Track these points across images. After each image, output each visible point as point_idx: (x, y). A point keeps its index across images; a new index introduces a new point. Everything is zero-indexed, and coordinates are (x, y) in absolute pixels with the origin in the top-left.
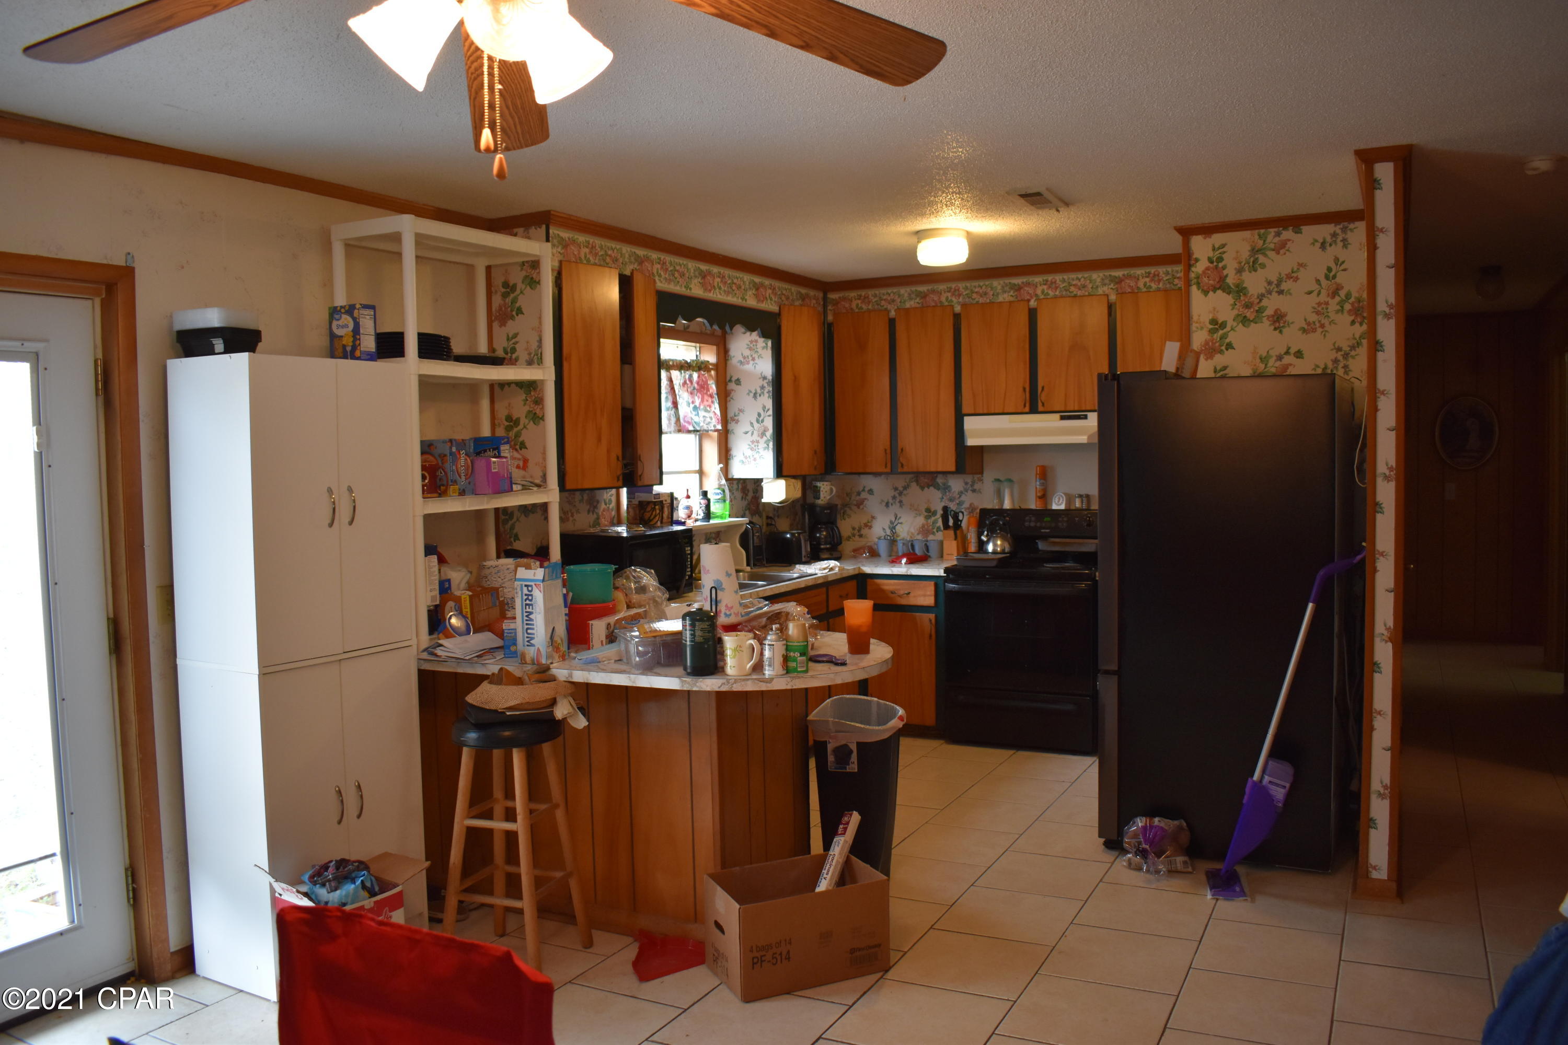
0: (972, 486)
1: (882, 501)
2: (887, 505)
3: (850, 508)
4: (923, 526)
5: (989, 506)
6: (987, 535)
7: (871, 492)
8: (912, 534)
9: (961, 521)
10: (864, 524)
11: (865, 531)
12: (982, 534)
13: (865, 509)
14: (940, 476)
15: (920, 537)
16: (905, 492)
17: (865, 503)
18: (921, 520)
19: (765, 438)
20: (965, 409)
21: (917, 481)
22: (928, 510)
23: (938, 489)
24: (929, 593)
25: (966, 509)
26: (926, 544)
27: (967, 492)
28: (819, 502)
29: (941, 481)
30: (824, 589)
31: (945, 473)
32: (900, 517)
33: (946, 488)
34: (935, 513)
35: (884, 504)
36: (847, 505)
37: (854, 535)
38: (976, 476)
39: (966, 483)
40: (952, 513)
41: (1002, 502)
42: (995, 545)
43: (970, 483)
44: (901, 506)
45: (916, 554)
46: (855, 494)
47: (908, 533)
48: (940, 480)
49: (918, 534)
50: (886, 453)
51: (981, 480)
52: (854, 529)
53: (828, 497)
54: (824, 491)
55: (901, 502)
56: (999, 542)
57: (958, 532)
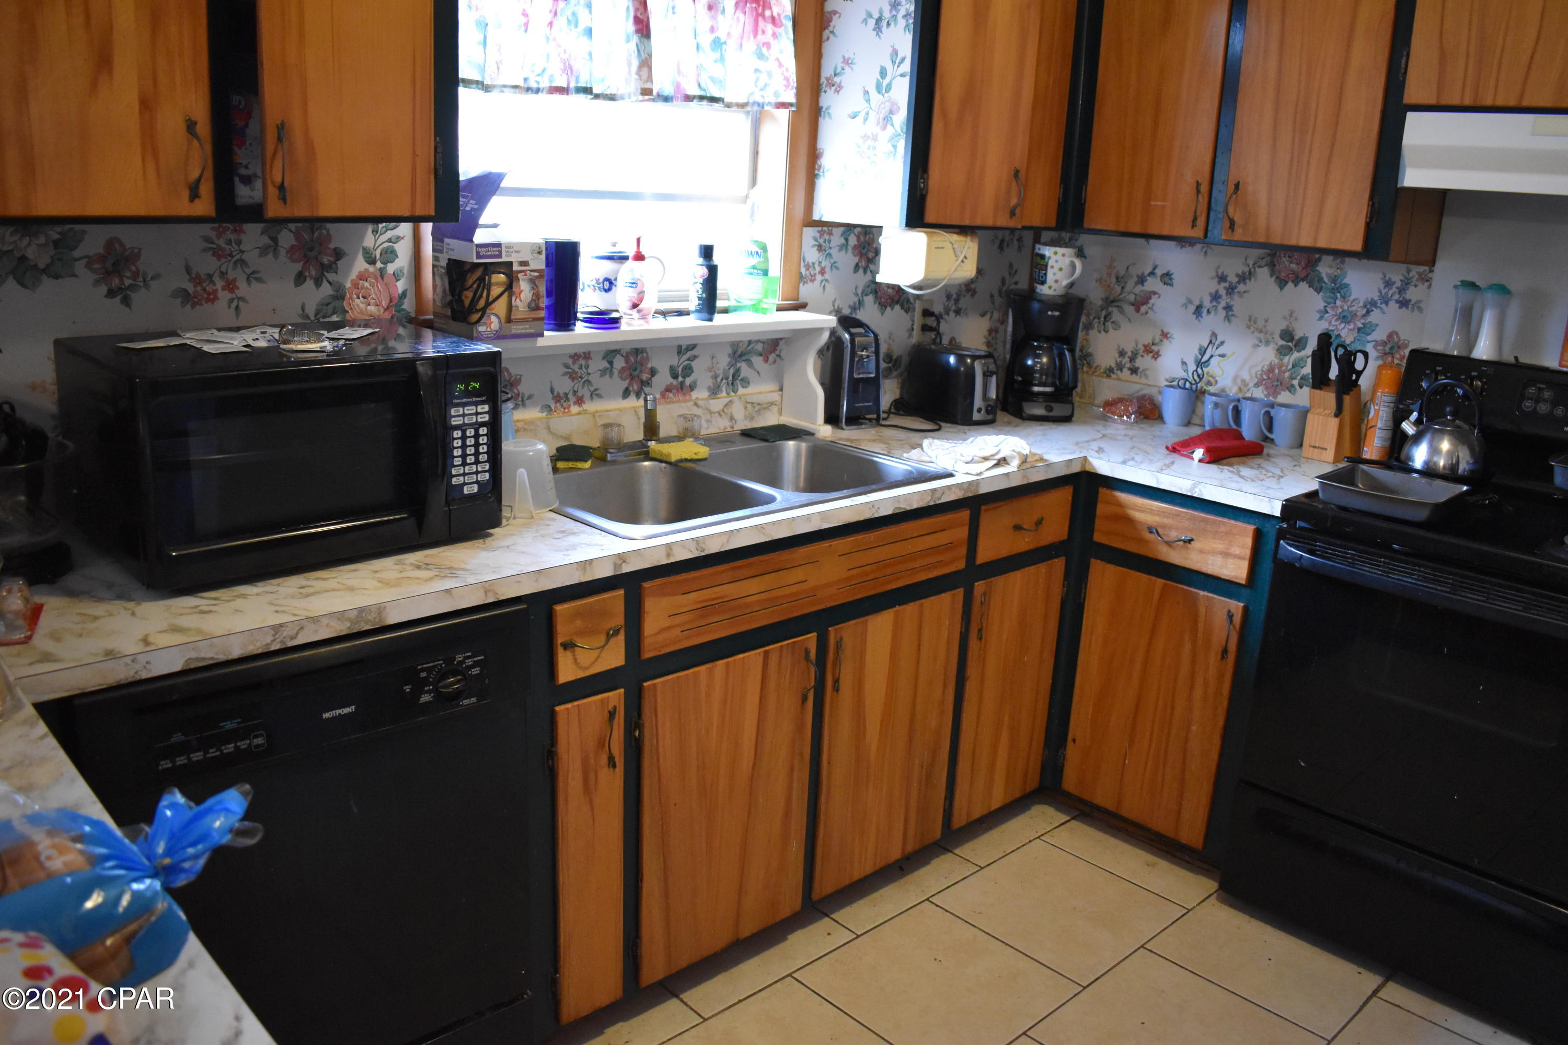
0: (1401, 291)
1: (1190, 301)
2: (1198, 311)
3: (1122, 311)
4: (1271, 369)
5: (1436, 346)
6: (1418, 422)
7: (1167, 278)
8: (1243, 381)
9: (1359, 374)
10: (1145, 346)
11: (1143, 362)
12: (1406, 417)
13: (1150, 312)
14: (1327, 259)
15: (1259, 393)
16: (1241, 287)
17: (1152, 301)
18: (1267, 355)
19: (890, 130)
20: (1412, 94)
21: (1272, 266)
22: (1287, 335)
23: (1319, 290)
24: (1237, 551)
25: (1376, 344)
26: (1267, 413)
27: (1387, 303)
28: (1044, 290)
29: (1330, 271)
30: (965, 514)
31: (1341, 254)
32: (1222, 343)
33: (1338, 289)
34: (1300, 344)
35: (1192, 308)
36: (1113, 302)
37: (1120, 367)
38: (1416, 270)
39: (1388, 284)
40: (1341, 351)
41: (1471, 341)
42: (1434, 450)
43: (1399, 284)
44: (1228, 318)
45: (1239, 436)
46: (1135, 279)
47: (1235, 379)
48: (1325, 269)
49: (1257, 385)
50: (1198, 192)
51: (1426, 279)
52: (1122, 354)
53: (1065, 283)
54: (1057, 266)
55: (1228, 308)
56: (1445, 445)
57: (1347, 399)
